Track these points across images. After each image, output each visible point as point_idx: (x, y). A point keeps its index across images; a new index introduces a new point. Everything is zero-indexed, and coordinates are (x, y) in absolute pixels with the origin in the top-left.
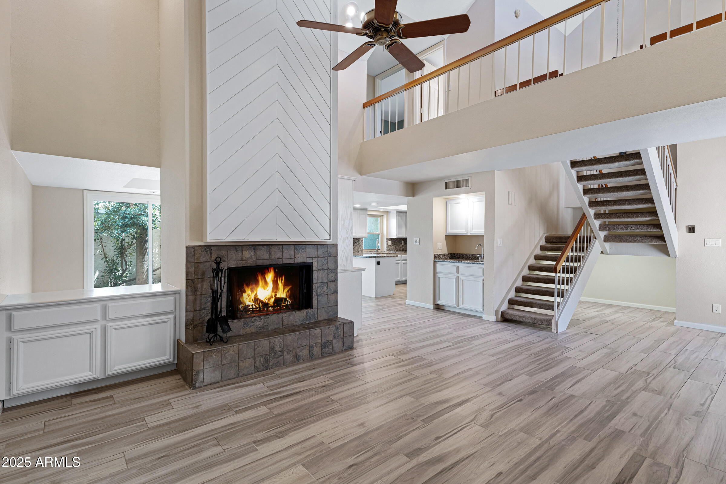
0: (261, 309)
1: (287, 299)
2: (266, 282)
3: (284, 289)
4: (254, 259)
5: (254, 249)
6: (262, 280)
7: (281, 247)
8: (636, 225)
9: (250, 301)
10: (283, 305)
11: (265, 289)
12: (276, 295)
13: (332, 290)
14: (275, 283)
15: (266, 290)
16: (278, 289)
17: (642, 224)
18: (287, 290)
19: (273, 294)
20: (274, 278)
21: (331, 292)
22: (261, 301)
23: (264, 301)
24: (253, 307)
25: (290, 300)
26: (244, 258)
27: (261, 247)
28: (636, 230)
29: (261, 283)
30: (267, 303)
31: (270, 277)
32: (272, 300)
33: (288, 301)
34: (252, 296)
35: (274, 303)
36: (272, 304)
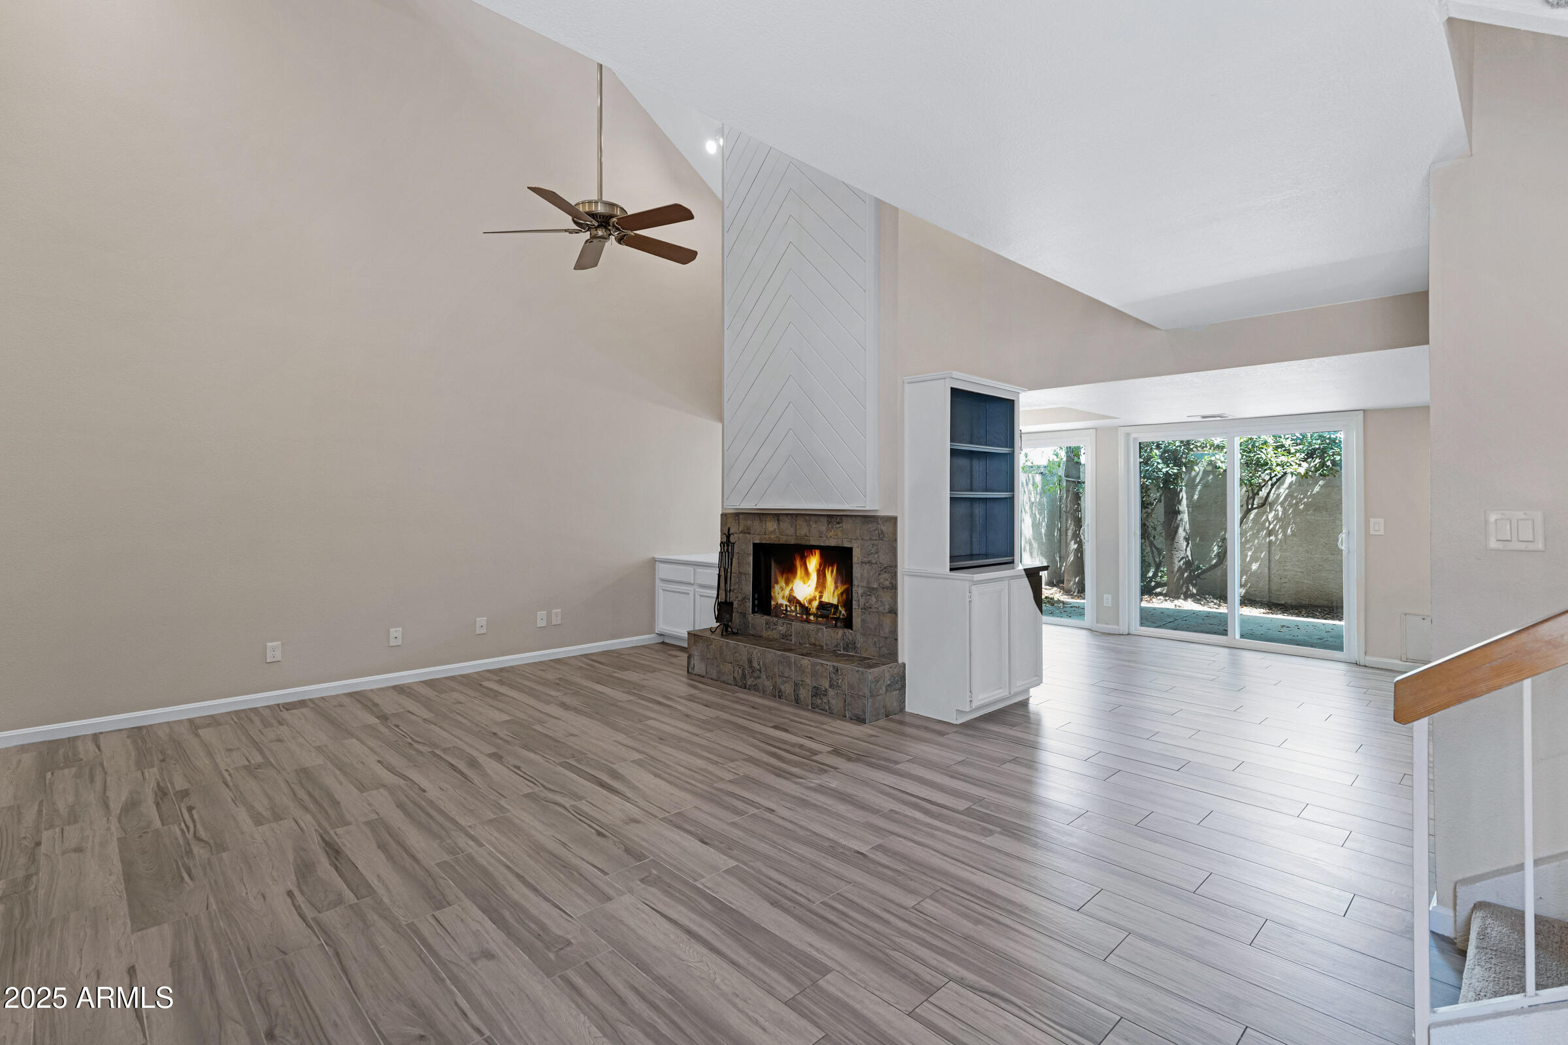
0: (798, 615)
1: (840, 607)
2: (807, 573)
3: (836, 587)
4: (778, 535)
5: (778, 520)
6: (801, 566)
7: (807, 518)
9: (783, 597)
10: (831, 616)
11: (805, 583)
12: (821, 597)
13: (887, 607)
14: (821, 574)
15: (806, 585)
16: (825, 588)
18: (840, 592)
19: (817, 595)
20: (820, 566)
21: (884, 609)
22: (798, 602)
23: (802, 602)
24: (786, 609)
25: (846, 611)
26: (767, 531)
27: (785, 517)
29: (800, 572)
30: (807, 607)
31: (813, 562)
32: (815, 604)
33: (841, 612)
34: (787, 592)
35: (818, 608)
36: (814, 610)
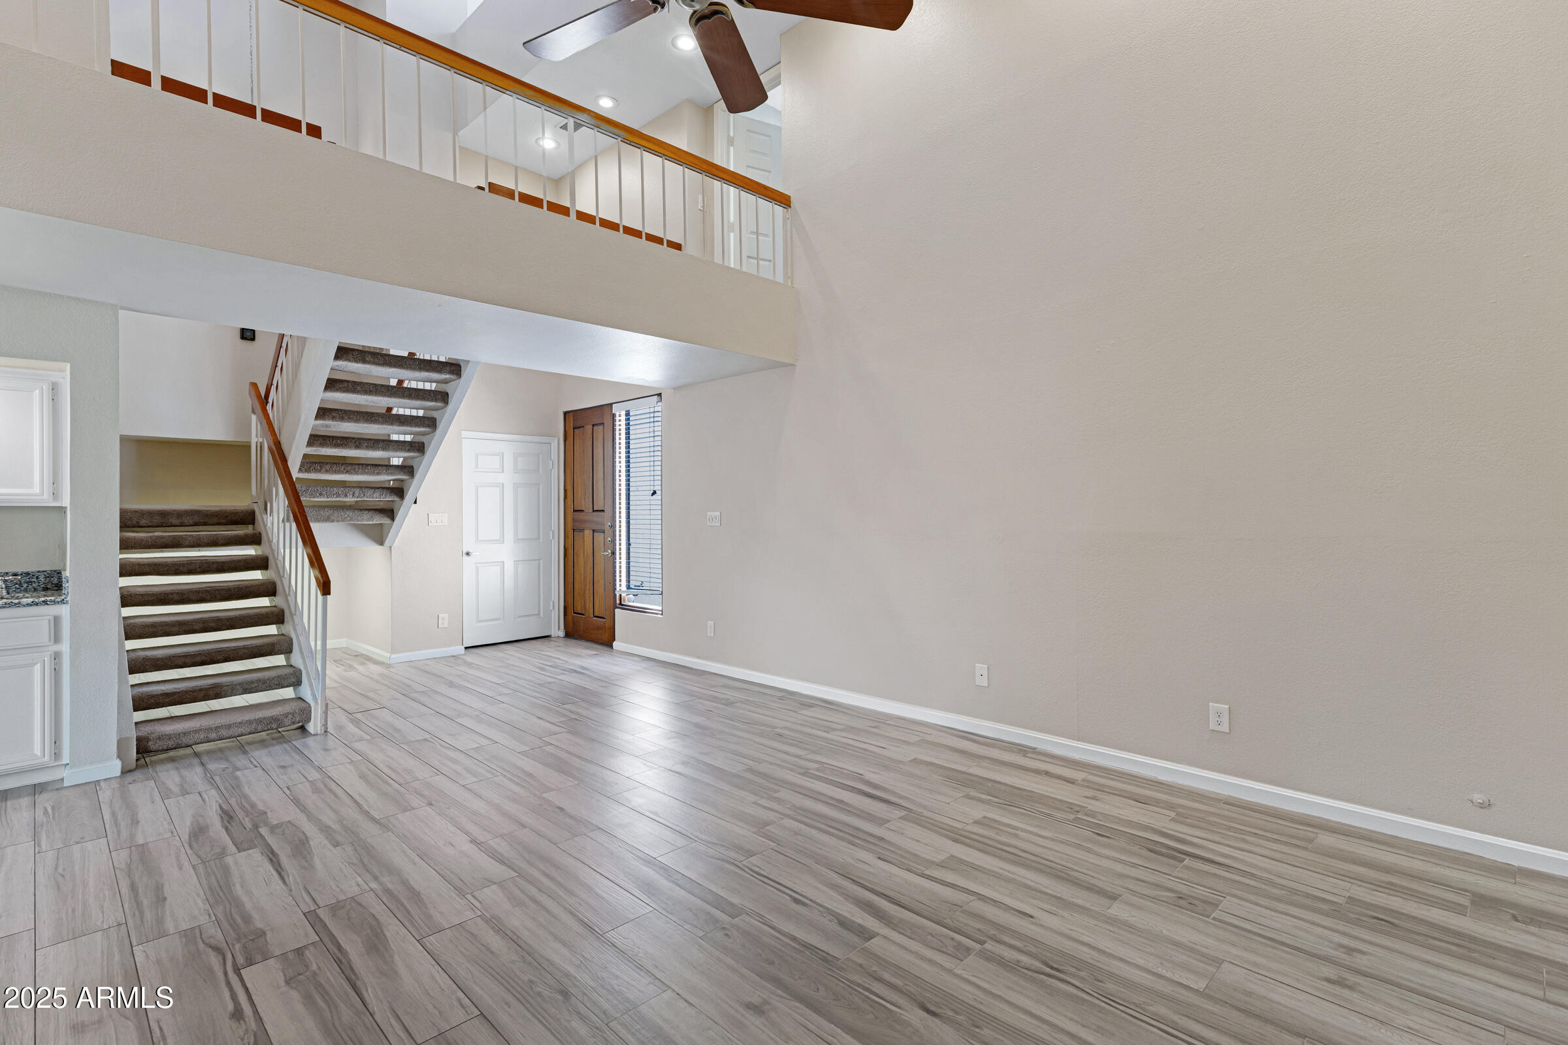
8: (361, 487)
17: (372, 488)
28: (362, 497)
